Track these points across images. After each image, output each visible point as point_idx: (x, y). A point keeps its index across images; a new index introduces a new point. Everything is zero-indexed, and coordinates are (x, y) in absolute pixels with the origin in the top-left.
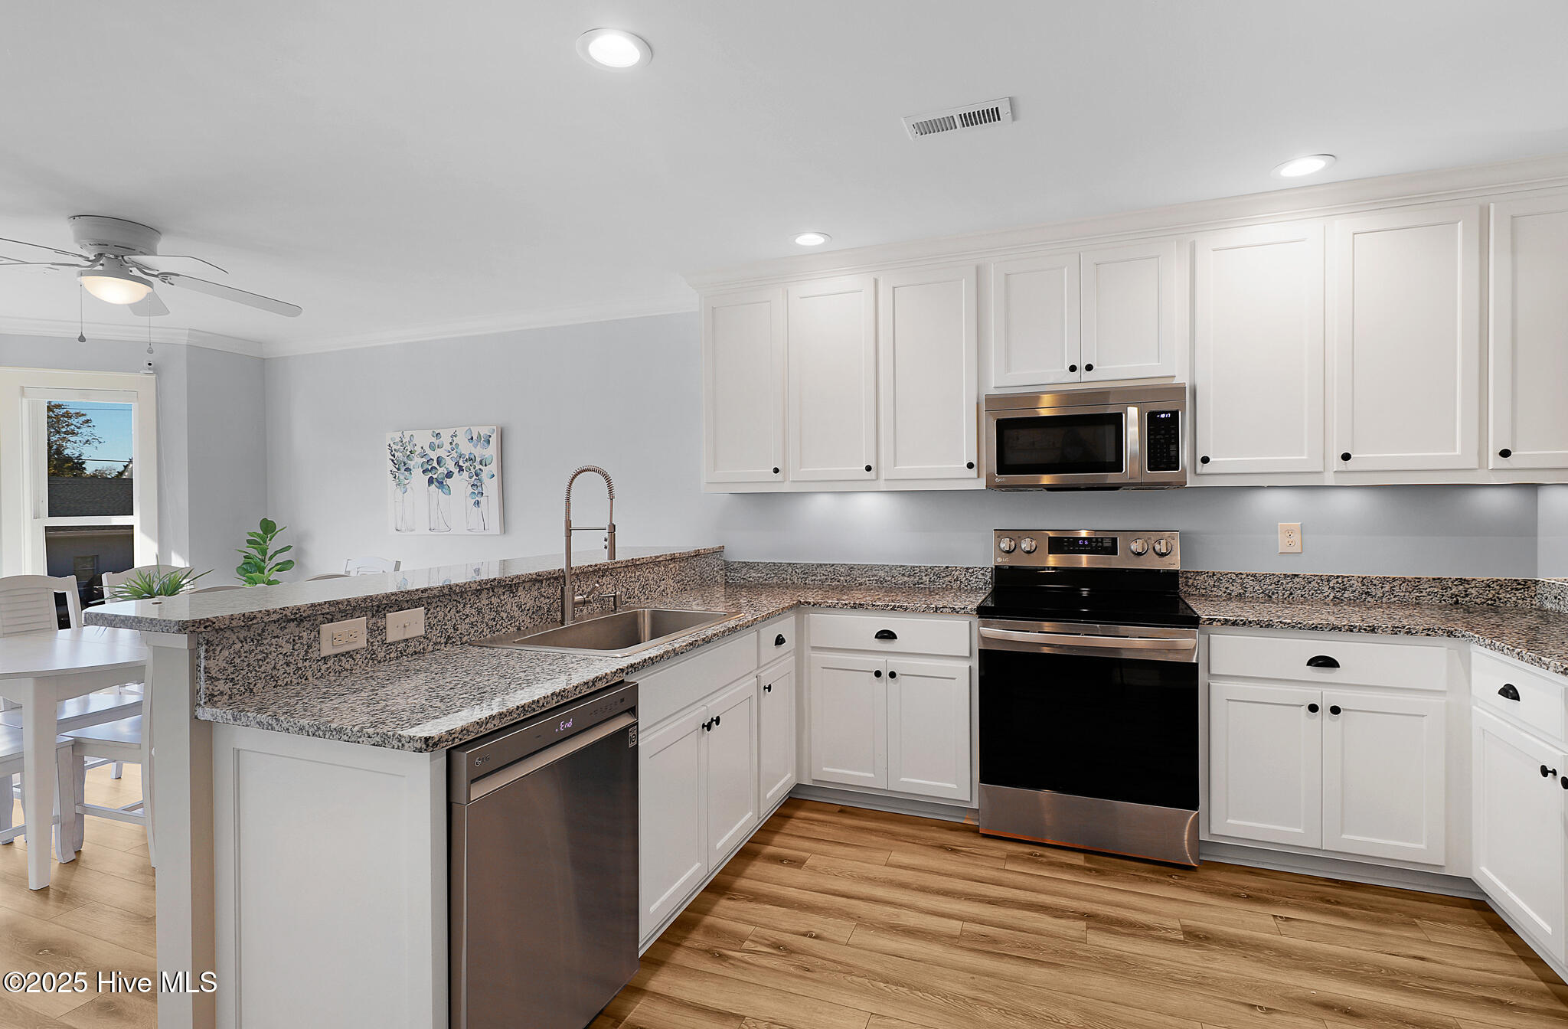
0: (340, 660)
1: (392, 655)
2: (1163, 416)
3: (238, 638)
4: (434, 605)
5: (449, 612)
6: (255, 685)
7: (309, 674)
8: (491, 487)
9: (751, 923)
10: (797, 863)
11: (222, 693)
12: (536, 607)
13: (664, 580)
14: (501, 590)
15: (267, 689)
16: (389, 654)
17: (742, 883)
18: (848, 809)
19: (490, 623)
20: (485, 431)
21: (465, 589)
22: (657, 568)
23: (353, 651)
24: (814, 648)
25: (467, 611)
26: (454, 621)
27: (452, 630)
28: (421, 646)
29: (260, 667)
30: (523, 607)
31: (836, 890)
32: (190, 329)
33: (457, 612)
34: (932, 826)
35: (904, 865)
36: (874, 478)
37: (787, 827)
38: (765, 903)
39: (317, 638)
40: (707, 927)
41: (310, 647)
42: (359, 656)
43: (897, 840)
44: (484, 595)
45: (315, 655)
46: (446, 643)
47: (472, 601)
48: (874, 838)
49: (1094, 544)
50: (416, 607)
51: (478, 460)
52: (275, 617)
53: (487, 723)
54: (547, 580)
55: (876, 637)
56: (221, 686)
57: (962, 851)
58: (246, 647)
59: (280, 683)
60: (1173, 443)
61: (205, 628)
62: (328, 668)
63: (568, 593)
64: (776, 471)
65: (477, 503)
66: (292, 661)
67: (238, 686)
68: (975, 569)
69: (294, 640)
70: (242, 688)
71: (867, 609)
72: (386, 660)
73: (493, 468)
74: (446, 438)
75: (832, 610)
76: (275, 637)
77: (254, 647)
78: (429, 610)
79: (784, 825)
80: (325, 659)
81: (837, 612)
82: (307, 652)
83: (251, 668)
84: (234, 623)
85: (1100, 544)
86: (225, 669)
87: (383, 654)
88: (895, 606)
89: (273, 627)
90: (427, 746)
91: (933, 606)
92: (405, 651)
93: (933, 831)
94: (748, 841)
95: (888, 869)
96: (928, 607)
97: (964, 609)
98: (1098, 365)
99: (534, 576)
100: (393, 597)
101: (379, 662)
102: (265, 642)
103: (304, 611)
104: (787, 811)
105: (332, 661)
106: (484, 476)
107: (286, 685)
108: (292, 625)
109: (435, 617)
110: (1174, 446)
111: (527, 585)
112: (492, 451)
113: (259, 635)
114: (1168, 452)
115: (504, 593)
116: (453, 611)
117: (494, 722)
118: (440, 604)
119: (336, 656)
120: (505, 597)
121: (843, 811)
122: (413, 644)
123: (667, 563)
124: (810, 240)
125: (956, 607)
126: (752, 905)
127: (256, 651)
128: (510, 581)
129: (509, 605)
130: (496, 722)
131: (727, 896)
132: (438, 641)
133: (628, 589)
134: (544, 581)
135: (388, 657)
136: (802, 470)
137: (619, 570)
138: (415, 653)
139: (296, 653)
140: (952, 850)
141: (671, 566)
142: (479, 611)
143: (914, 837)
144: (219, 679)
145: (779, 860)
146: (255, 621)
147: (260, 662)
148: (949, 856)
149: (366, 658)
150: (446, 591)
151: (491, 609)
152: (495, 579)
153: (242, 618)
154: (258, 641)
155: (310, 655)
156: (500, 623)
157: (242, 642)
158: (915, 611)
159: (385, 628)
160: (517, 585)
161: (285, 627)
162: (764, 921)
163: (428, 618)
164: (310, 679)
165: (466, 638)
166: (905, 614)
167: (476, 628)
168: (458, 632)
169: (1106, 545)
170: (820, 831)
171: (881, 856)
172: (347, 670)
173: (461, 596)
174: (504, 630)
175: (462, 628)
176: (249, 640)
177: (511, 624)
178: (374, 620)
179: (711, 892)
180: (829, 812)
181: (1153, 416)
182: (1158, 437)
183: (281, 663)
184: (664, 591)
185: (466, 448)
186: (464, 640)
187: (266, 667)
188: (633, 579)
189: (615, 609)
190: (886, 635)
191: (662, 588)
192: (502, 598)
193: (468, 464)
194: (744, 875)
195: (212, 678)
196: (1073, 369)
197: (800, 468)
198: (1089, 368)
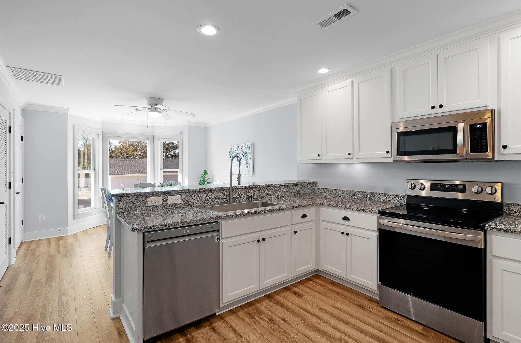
0: (154, 207)
1: (170, 207)
2: (479, 126)
3: (126, 199)
4: (184, 195)
5: (189, 197)
6: (130, 211)
7: (145, 210)
8: (250, 161)
9: (269, 310)
10: (299, 295)
11: (122, 212)
12: (221, 198)
13: (277, 192)
14: (208, 192)
15: (133, 212)
16: (169, 207)
17: (278, 297)
18: (335, 283)
19: (204, 201)
20: (249, 145)
21: (194, 191)
22: (274, 188)
23: (158, 205)
24: (323, 221)
25: (195, 197)
26: (191, 200)
27: (190, 202)
28: (180, 206)
29: (132, 207)
30: (216, 198)
31: (306, 309)
32: (189, 122)
33: (192, 197)
34: (362, 297)
35: (338, 307)
36: (351, 158)
37: (307, 283)
38: (279, 305)
39: (147, 201)
40: (256, 307)
41: (145, 203)
42: (160, 207)
43: (343, 298)
44: (202, 193)
45: (147, 205)
46: (188, 206)
47: (197, 194)
48: (335, 295)
49: (453, 187)
50: (178, 195)
51: (247, 153)
52: (135, 195)
53: (154, 227)
54: (225, 190)
55: (343, 219)
56: (121, 210)
57: (367, 309)
58: (128, 201)
59: (137, 211)
60: (484, 139)
61: (116, 196)
62: (151, 209)
63: (231, 194)
64: (319, 155)
65: (247, 166)
66: (140, 206)
67: (126, 211)
68: (400, 196)
69: (141, 201)
70: (127, 211)
71: (339, 208)
72: (168, 208)
73: (250, 156)
74: (240, 147)
75: (327, 207)
76: (136, 200)
77: (130, 202)
78: (182, 196)
79: (307, 282)
80: (150, 207)
81: (329, 208)
82: (144, 204)
83: (129, 207)
84: (124, 195)
85: (457, 187)
86: (122, 206)
87: (167, 207)
88: (348, 208)
89: (135, 197)
90: (133, 230)
91: (362, 209)
92: (174, 207)
93: (361, 299)
94: (291, 285)
95: (331, 307)
96: (361, 209)
97: (374, 211)
98: (446, 105)
99: (220, 189)
100: (169, 192)
101: (166, 209)
102: (133, 201)
103: (143, 194)
104: (312, 278)
105: (152, 207)
106: (249, 158)
107: (139, 212)
108: (141, 197)
109: (184, 198)
110: (485, 140)
111: (218, 191)
112: (250, 151)
113: (132, 199)
114: (481, 143)
115: (209, 193)
116: (190, 197)
117: (157, 227)
118: (186, 195)
119: (153, 206)
120: (209, 194)
121: (333, 283)
122: (177, 205)
123: (279, 187)
124: (323, 71)
125: (371, 210)
126: (275, 305)
127: (131, 203)
128: (210, 189)
129: (211, 197)
130: (158, 227)
131: (269, 300)
132: (185, 205)
133: (260, 194)
134: (224, 190)
135: (169, 208)
136: (327, 155)
137: (256, 188)
138: (178, 207)
139: (141, 204)
140: (363, 308)
141: (281, 188)
142: (200, 198)
143: (351, 299)
144: (121, 209)
145: (295, 293)
146: (129, 195)
147: (132, 206)
148: (360, 310)
149: (162, 207)
150: (187, 191)
151: (204, 197)
152: (205, 189)
153: (126, 194)
154: (131, 200)
155: (145, 205)
156: (207, 201)
157: (127, 200)
158: (356, 210)
159: (168, 200)
160: (214, 191)
161: (138, 197)
162: (274, 311)
163: (182, 198)
164: (146, 211)
165: (195, 205)
166: (352, 211)
167: (198, 202)
168: (192, 203)
169: (459, 188)
170: (318, 288)
171: (332, 302)
172: (156, 210)
173: (193, 193)
174: (209, 204)
175: (193, 202)
176: (129, 200)
177: (211, 202)
178: (164, 197)
179: (266, 297)
180: (326, 282)
181: (473, 127)
182: (476, 136)
183: (137, 206)
184: (277, 196)
185: (245, 150)
186: (194, 205)
187: (133, 207)
188: (263, 191)
189: (252, 200)
190: (346, 219)
191: (276, 195)
192: (208, 194)
193: (245, 155)
194: (280, 295)
195: (119, 208)
196: (433, 107)
197: (327, 154)
198: (441, 106)
